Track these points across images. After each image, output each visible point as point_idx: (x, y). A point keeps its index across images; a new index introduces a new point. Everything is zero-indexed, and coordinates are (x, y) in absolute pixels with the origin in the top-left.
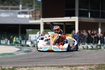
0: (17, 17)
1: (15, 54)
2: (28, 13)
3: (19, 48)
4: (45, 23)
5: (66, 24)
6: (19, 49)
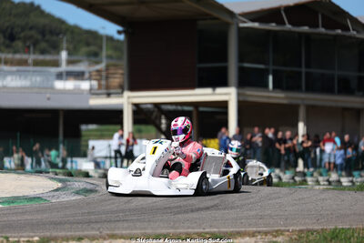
0: (52, 88)
1: (48, 199)
2: (87, 75)
3: (60, 181)
4: (136, 105)
5: (201, 109)
6: (60, 185)
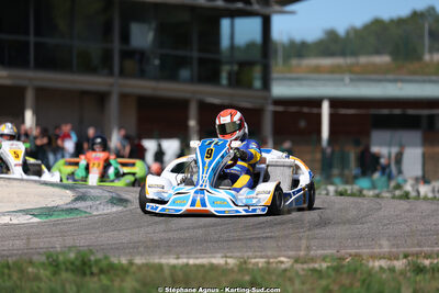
1: (88, 210)
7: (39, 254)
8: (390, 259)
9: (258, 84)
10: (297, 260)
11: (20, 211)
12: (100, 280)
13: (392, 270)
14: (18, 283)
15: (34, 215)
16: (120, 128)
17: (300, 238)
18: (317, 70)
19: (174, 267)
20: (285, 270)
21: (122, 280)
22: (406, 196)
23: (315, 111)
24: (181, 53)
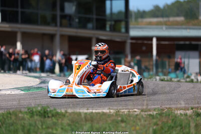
7: (24, 108)
8: (185, 110)
9: (123, 30)
10: (142, 111)
11: (15, 88)
12: (52, 120)
13: (186, 115)
14: (15, 121)
15: (22, 90)
16: (61, 51)
17: (144, 101)
18: (150, 24)
19: (86, 114)
20: (137, 115)
21: (62, 120)
22: (192, 81)
23: (149, 42)
24: (88, 16)
